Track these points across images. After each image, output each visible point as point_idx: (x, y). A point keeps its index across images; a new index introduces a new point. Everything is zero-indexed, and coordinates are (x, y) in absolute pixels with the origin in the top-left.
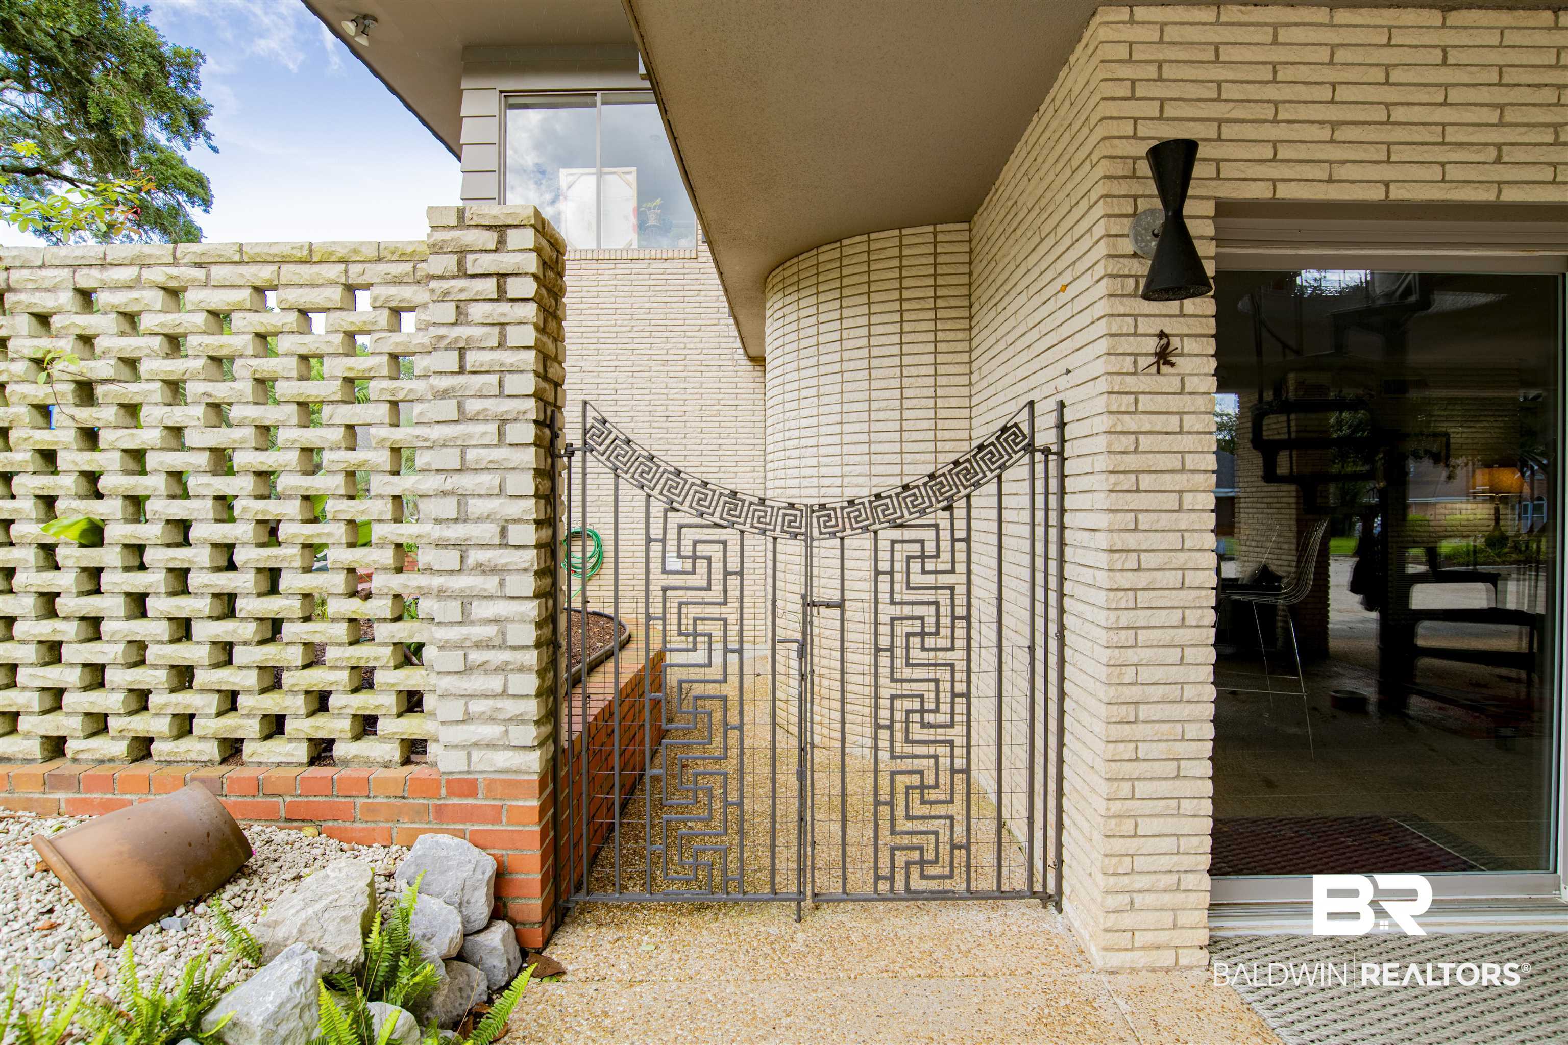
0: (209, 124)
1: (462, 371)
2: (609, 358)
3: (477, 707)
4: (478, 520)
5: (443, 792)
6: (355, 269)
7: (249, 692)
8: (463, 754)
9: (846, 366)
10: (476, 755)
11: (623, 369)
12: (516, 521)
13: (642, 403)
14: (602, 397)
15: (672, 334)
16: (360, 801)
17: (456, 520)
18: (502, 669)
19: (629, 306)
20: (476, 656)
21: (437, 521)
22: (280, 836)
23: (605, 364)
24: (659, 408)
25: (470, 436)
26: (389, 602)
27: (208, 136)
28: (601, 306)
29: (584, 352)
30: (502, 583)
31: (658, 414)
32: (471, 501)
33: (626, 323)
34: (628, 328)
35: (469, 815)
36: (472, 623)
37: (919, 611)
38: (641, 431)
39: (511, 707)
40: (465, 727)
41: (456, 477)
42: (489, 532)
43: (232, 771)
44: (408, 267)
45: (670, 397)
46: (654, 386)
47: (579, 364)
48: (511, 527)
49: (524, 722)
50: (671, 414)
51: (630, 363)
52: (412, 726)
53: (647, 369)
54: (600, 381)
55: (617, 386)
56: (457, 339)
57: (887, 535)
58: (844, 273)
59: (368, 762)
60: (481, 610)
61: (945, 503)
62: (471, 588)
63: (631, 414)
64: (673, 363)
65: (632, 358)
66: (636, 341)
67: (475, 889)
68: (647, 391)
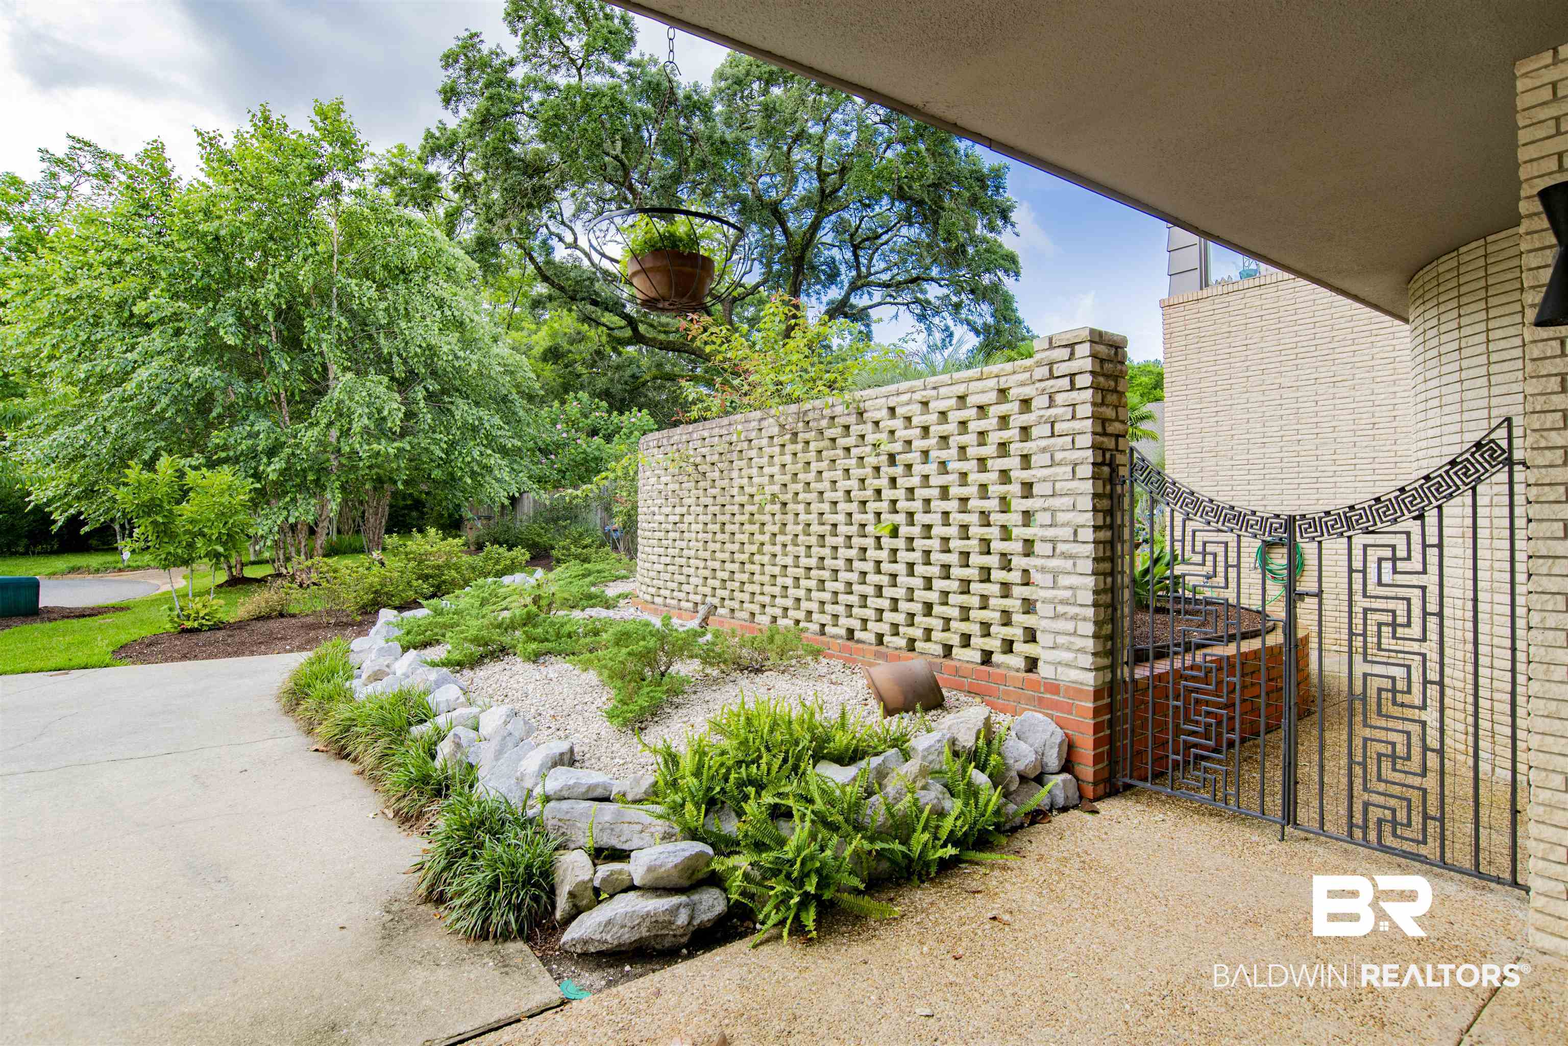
0: (1014, 216)
1: (1053, 435)
2: (1309, 371)
3: (1061, 640)
4: (1063, 525)
5: (1042, 689)
6: (1002, 380)
7: (955, 619)
8: (1053, 668)
9: (1464, 375)
10: (1060, 669)
11: (1323, 381)
12: (1083, 526)
13: (1344, 412)
14: (1301, 411)
15: (1379, 338)
16: (1002, 687)
17: (1051, 526)
18: (1074, 618)
19: (1329, 317)
20: (1061, 609)
21: (1042, 526)
22: (963, 698)
23: (1304, 377)
24: (1364, 416)
25: (1057, 474)
26: (1019, 573)
27: (1013, 225)
28: (1299, 322)
29: (1283, 369)
30: (1074, 565)
31: (1363, 422)
32: (1058, 514)
33: (1326, 335)
34: (1328, 340)
35: (1055, 706)
36: (1059, 588)
37: (1391, 605)
38: (1344, 440)
39: (1079, 643)
40: (1054, 651)
41: (1051, 499)
42: (1067, 533)
43: (947, 662)
44: (1027, 375)
45: (1376, 403)
46: (1358, 393)
47: (1278, 381)
48: (1079, 530)
49: (1086, 653)
50: (1377, 420)
51: (1331, 374)
52: (1031, 650)
53: (1351, 377)
54: (1300, 394)
55: (1317, 398)
56: (1050, 417)
57: (1360, 540)
58: (1461, 282)
59: (1009, 668)
60: (1064, 581)
61: (1417, 513)
62: (1058, 567)
63: (1334, 424)
64: (1380, 368)
65: (1333, 368)
66: (1337, 350)
67: (1052, 748)
68: (1351, 400)
